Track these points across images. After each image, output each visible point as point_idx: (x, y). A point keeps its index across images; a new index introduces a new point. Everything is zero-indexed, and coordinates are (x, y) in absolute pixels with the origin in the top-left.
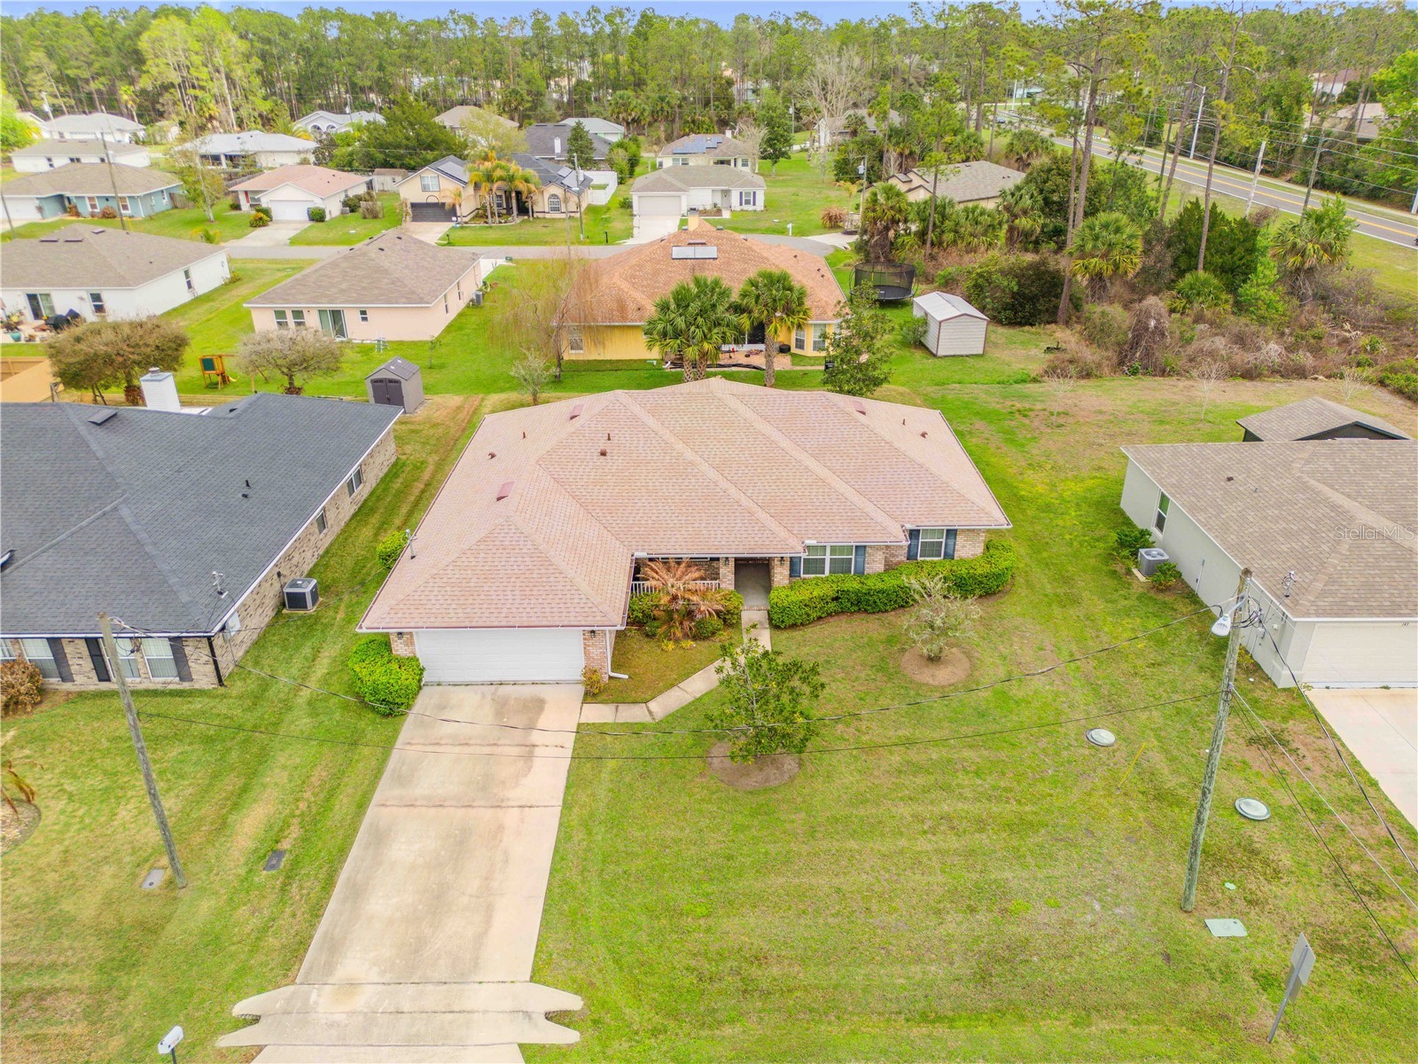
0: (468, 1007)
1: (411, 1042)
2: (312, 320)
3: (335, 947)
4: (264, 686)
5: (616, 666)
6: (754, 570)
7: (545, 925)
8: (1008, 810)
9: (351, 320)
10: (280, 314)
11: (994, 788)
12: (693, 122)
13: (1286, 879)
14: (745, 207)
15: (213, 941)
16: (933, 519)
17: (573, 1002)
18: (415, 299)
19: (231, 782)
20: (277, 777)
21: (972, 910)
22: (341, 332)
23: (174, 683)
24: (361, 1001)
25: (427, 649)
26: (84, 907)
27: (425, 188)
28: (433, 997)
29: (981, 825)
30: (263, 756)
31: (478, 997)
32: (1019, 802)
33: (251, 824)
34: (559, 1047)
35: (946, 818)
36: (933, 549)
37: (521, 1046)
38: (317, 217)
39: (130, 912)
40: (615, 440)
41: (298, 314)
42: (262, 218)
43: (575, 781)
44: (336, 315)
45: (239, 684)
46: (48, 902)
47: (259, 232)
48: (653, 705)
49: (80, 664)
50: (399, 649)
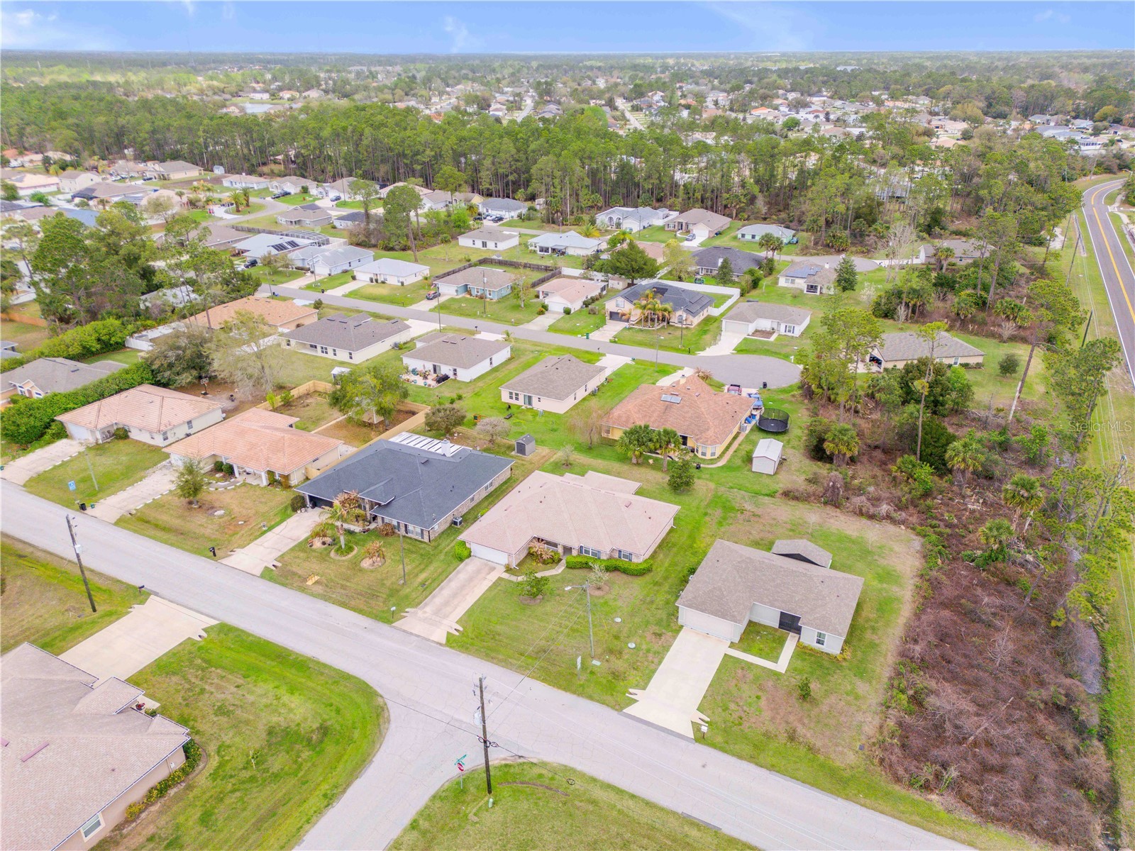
0: (442, 622)
1: (430, 624)
2: (521, 397)
3: (426, 605)
4: (439, 545)
5: (518, 565)
6: (568, 550)
7: (465, 614)
9: (535, 400)
10: (511, 393)
13: (621, 660)
15: (407, 597)
16: (626, 549)
17: (461, 629)
19: (422, 566)
20: (431, 568)
21: (548, 641)
22: (530, 403)
23: (420, 539)
24: (426, 615)
25: (475, 548)
26: (388, 583)
27: (617, 306)
28: (438, 619)
29: (567, 627)
30: (431, 563)
31: (445, 622)
33: (422, 576)
34: (454, 634)
35: (561, 623)
36: (625, 556)
37: (447, 631)
38: (567, 312)
39: (395, 587)
40: (546, 498)
41: (517, 394)
42: (544, 309)
43: (490, 589)
44: (530, 398)
45: (434, 543)
46: (382, 580)
47: (541, 318)
48: (518, 577)
49: (403, 529)
50: (467, 545)
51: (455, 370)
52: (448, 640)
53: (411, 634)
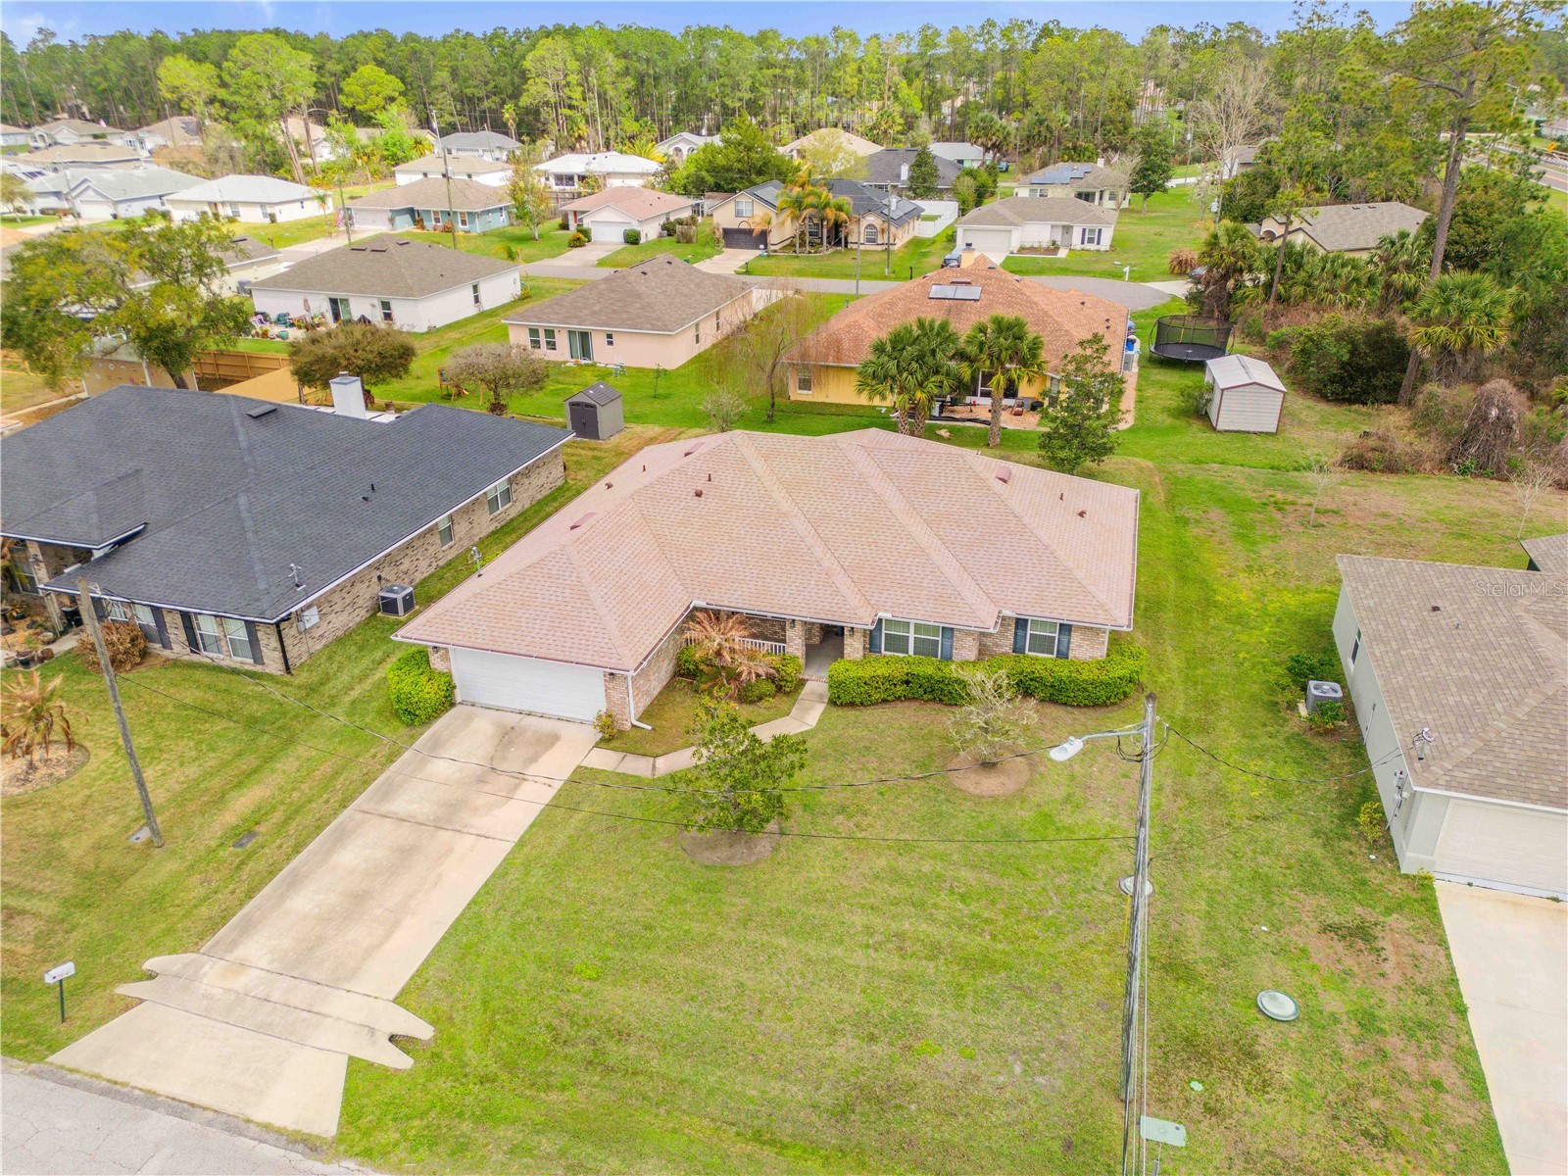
0: (326, 1010)
1: (262, 1029)
2: (562, 340)
3: (247, 928)
4: (326, 679)
5: (646, 715)
6: (828, 637)
7: (436, 952)
8: (974, 943)
9: (598, 342)
10: (534, 332)
11: (974, 916)
12: (1074, 148)
13: (1272, 1095)
14: (1087, 246)
15: (158, 900)
16: (1046, 607)
17: (423, 1031)
18: (660, 326)
19: (250, 761)
20: (288, 765)
21: (872, 1038)
22: (586, 352)
23: (247, 662)
24: (240, 982)
25: (464, 669)
26: (76, 847)
27: (738, 214)
28: (302, 994)
29: (934, 951)
30: (291, 741)
31: (339, 1005)
32: (994, 937)
33: (242, 804)
34: (386, 1069)
35: (900, 936)
36: (1042, 644)
37: (351, 1058)
38: (632, 239)
39: (109, 859)
40: (715, 482)
41: (550, 333)
42: (582, 238)
43: (545, 821)
44: (585, 336)
45: (305, 674)
46: (56, 836)
47: (576, 252)
48: (660, 761)
49: (177, 634)
50: (436, 662)
51: (386, 305)
52: (352, 1110)
53: (150, 1100)
